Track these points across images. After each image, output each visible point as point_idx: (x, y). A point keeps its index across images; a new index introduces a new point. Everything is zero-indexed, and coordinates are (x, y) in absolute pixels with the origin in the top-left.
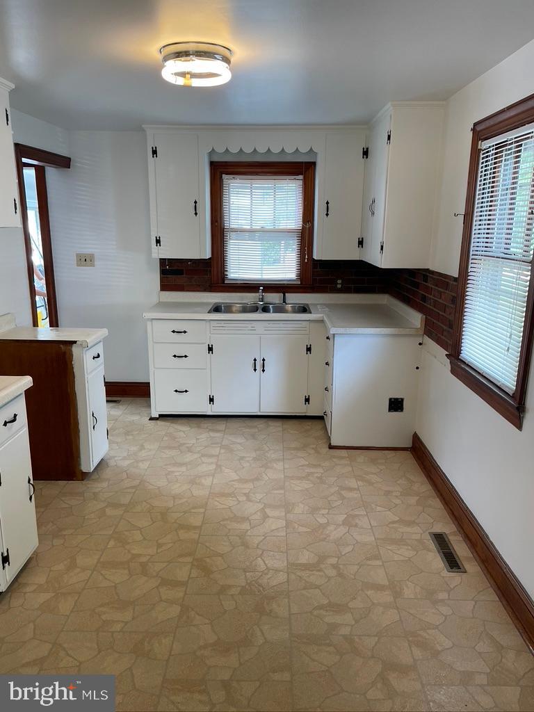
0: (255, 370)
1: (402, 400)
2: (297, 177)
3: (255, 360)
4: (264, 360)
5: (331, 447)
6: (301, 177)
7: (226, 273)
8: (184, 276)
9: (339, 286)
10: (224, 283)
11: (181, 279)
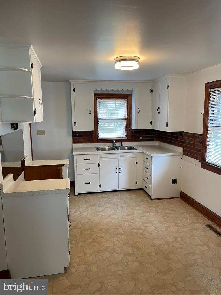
0: (117, 172)
1: (176, 179)
2: (125, 99)
3: (117, 168)
4: (120, 168)
5: (152, 199)
6: (126, 99)
7: (98, 136)
8: (82, 137)
9: (141, 139)
10: (98, 139)
11: (81, 139)
